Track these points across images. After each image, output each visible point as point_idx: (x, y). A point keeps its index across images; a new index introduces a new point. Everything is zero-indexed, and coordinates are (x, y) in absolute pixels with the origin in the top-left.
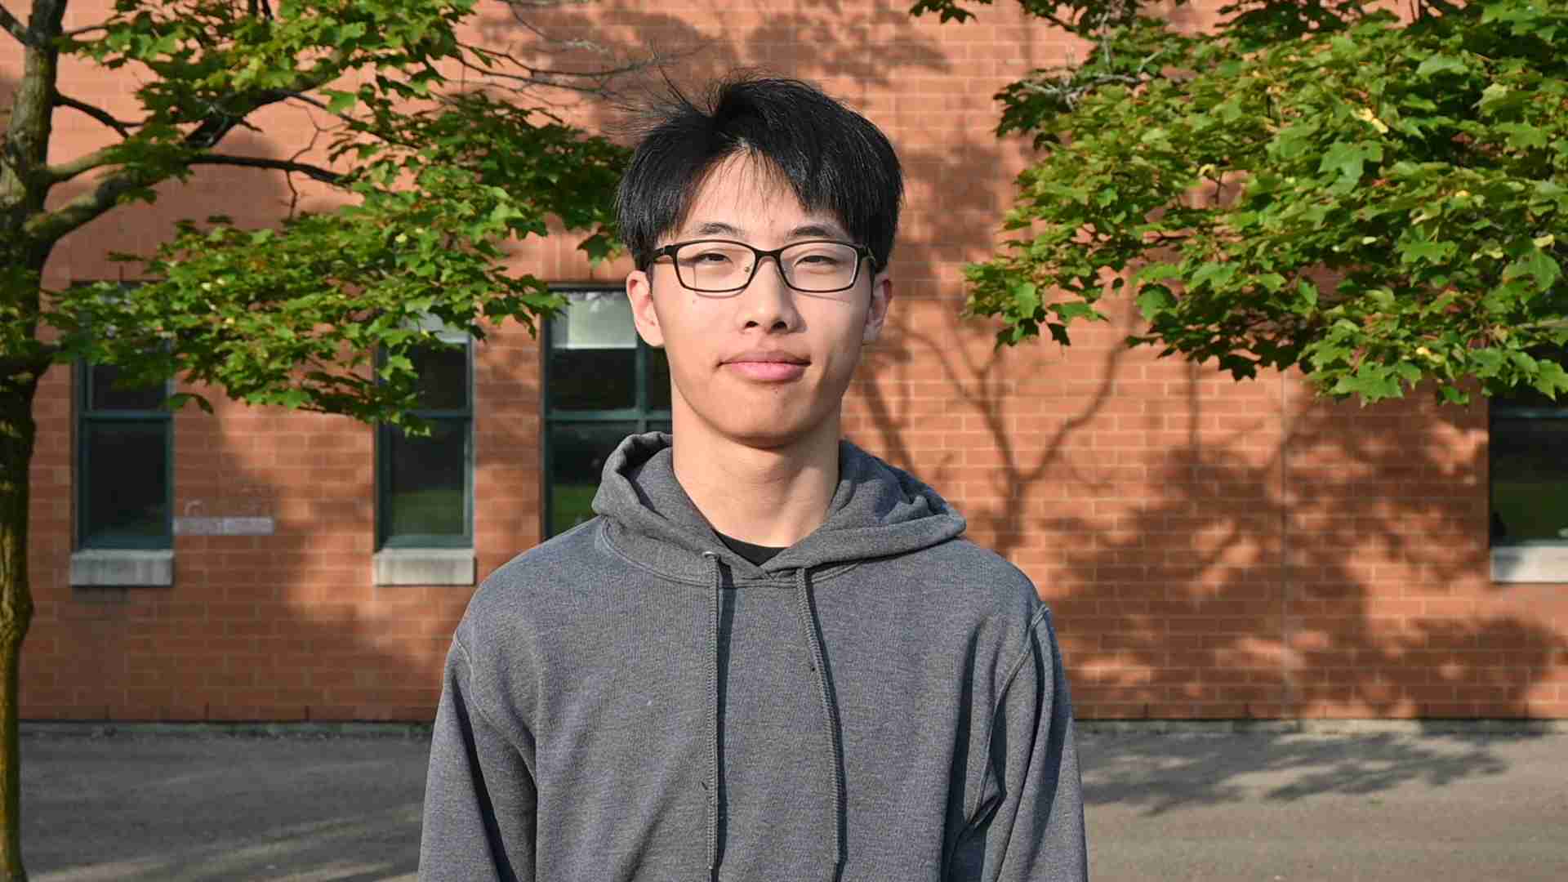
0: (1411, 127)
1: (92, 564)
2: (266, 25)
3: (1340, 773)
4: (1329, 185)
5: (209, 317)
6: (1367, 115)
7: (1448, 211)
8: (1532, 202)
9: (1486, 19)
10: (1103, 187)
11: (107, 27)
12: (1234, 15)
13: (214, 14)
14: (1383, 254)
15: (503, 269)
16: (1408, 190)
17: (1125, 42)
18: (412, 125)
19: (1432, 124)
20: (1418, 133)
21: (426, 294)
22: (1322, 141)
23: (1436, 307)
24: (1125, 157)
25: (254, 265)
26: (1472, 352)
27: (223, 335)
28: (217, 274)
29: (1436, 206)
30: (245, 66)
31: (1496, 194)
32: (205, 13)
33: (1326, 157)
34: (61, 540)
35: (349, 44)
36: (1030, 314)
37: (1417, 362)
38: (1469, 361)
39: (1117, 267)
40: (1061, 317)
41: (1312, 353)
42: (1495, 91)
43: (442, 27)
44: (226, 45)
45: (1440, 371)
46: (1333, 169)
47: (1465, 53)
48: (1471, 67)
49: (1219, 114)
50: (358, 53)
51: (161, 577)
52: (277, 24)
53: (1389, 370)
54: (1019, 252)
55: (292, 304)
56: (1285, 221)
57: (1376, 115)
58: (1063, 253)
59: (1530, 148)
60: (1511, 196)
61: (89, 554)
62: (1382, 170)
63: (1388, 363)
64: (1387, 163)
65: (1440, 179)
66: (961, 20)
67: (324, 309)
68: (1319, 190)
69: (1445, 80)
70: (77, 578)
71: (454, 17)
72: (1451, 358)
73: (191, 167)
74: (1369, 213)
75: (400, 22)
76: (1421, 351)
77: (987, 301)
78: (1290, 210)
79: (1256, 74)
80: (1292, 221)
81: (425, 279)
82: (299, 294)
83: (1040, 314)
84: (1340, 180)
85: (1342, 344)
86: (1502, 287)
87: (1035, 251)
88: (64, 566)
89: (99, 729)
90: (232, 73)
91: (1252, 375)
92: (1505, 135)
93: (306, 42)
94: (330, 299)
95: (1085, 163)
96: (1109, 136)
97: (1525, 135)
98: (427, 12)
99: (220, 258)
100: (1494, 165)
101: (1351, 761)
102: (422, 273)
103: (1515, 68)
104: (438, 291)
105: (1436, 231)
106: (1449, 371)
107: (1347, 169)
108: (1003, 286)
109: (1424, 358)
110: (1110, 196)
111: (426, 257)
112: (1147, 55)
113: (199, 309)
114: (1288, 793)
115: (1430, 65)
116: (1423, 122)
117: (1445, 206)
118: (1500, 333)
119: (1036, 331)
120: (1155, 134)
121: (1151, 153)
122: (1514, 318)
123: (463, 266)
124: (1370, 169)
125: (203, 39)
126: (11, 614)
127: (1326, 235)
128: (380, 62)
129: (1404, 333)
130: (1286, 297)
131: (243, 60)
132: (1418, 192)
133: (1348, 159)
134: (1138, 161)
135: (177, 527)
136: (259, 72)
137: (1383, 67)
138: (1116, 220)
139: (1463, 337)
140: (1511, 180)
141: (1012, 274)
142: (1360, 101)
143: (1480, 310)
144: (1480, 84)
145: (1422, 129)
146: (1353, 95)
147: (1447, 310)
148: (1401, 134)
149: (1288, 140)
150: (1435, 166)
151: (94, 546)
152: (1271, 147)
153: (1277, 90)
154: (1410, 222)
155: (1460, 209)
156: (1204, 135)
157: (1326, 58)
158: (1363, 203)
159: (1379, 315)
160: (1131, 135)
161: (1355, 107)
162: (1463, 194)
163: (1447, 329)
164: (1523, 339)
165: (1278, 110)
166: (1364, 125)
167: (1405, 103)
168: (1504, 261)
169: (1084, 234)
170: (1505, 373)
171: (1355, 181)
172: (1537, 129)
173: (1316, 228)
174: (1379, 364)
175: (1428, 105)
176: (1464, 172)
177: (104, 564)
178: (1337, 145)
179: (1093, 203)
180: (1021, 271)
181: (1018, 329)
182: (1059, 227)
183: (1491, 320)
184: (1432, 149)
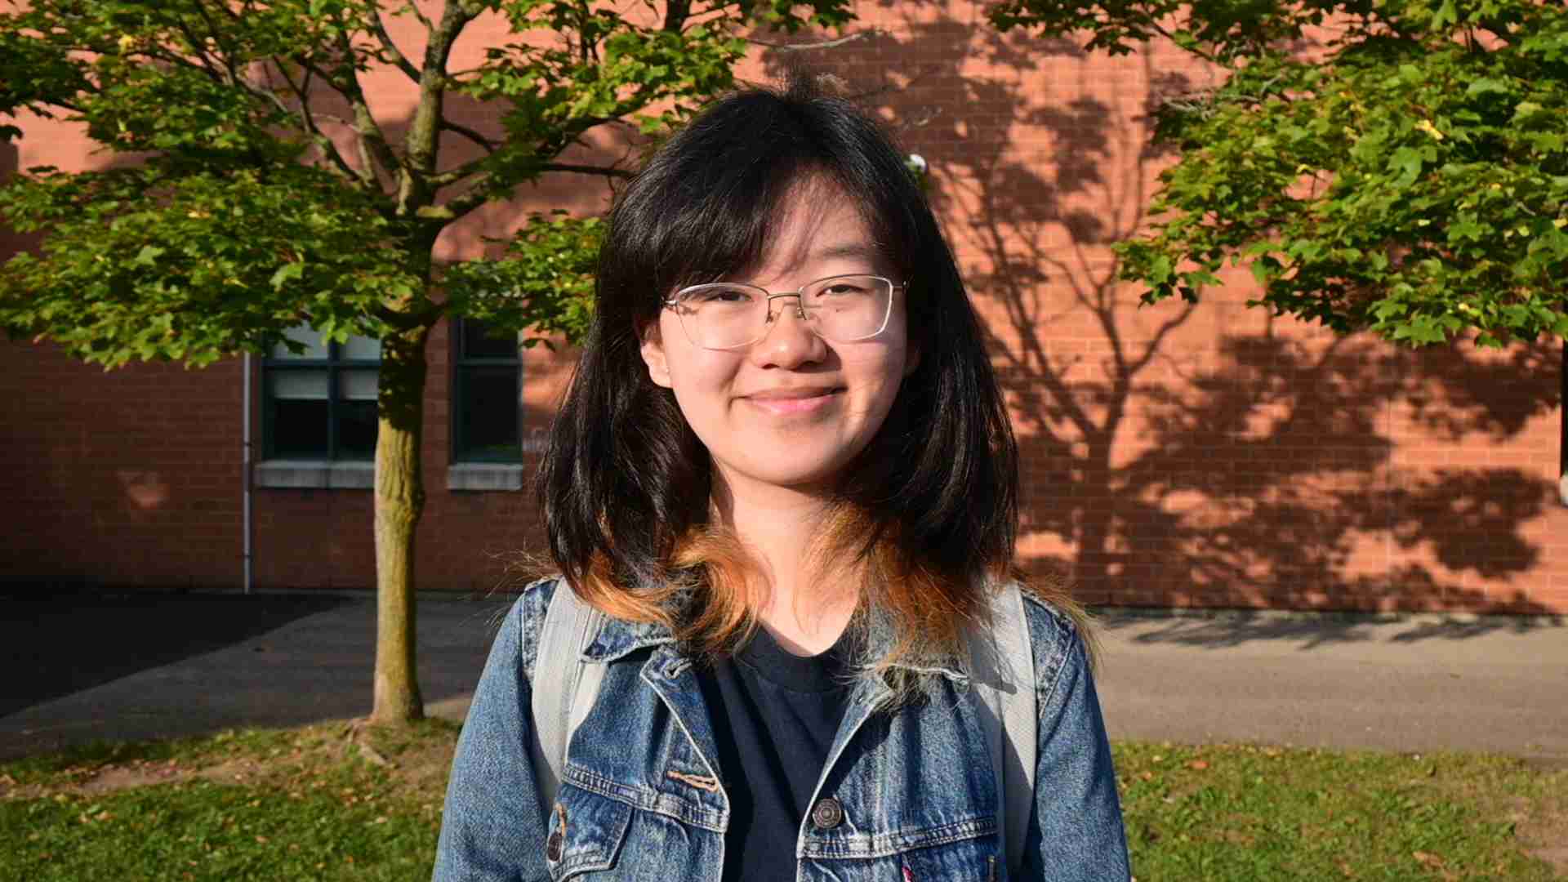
0: (1462, 134)
1: (463, 474)
2: (595, 69)
4: (1395, 179)
5: (553, 282)
6: (1426, 125)
7: (1484, 201)
8: (1550, 194)
9: (1524, 49)
10: (1219, 184)
11: (479, 70)
12: (1339, 46)
13: (558, 60)
14: (1435, 232)
16: (1453, 185)
17: (1255, 70)
19: (1478, 132)
20: (1468, 140)
22: (1391, 146)
23: (1474, 274)
24: (1237, 159)
25: (585, 244)
26: (1503, 307)
27: (565, 294)
28: (559, 251)
29: (1475, 196)
30: (579, 99)
31: (1523, 187)
32: (551, 59)
33: (1392, 158)
34: (441, 456)
35: (656, 81)
36: (1165, 280)
37: (1459, 315)
38: (1500, 314)
39: (1233, 245)
40: (1188, 281)
41: (1378, 308)
42: (1525, 109)
43: (723, 66)
44: (567, 82)
45: (1476, 322)
46: (1398, 167)
47: (1506, 77)
48: (1510, 88)
49: (1314, 127)
50: (662, 87)
51: (514, 485)
52: (602, 66)
53: (1435, 321)
54: (1156, 232)
56: (1359, 209)
57: (1434, 125)
58: (1191, 232)
59: (1551, 151)
60: (1535, 188)
61: (460, 467)
62: (1435, 170)
63: (1435, 316)
64: (1440, 164)
65: (1480, 175)
66: (1125, 54)
68: (1387, 184)
69: (1490, 97)
70: (452, 484)
71: (732, 60)
72: (1486, 312)
73: (542, 173)
74: (1423, 204)
75: (692, 64)
76: (1462, 307)
77: (1132, 270)
78: (1364, 200)
80: (1364, 209)
83: (1173, 279)
84: (1404, 176)
85: (1400, 302)
86: (1529, 258)
87: (1170, 231)
88: (442, 474)
89: (468, 596)
90: (571, 103)
92: (1532, 141)
93: (625, 80)
95: (1207, 165)
96: (1228, 144)
97: (1550, 141)
98: (711, 57)
99: (561, 238)
100: (1527, 163)
103: (1548, 86)
105: (1475, 216)
106: (1483, 320)
107: (1409, 167)
108: (1143, 258)
109: (1465, 312)
110: (1226, 191)
112: (1267, 79)
113: (545, 276)
115: (1478, 87)
116: (1471, 130)
117: (1482, 197)
118: (1526, 293)
119: (1170, 293)
120: (1264, 143)
121: (1258, 158)
122: (1537, 282)
124: (1427, 167)
125: (550, 79)
127: (1392, 219)
128: (677, 94)
129: (1449, 292)
130: (1362, 265)
131: (579, 93)
132: (1460, 187)
133: (1409, 160)
134: (1248, 163)
135: (525, 447)
136: (591, 103)
137: (1440, 88)
138: (1232, 208)
139: (1496, 296)
140: (1534, 175)
141: (1151, 249)
142: (1421, 115)
143: (1510, 274)
144: (1514, 102)
145: (1470, 135)
146: (1416, 111)
147: (1483, 275)
148: (1453, 139)
149: (1366, 146)
150: (1477, 166)
151: (465, 461)
152: (1353, 151)
153: (1358, 107)
154: (1455, 209)
155: (1494, 199)
156: (1302, 142)
157: (1395, 81)
158: (1420, 195)
159: (1430, 279)
160: (1244, 143)
161: (1417, 120)
162: (1496, 187)
163: (1485, 288)
164: (1544, 297)
165: (1359, 123)
166: (1423, 133)
167: (1457, 115)
168: (1530, 238)
169: (1209, 219)
170: (1528, 322)
171: (1414, 177)
172: (1557, 137)
173: (1383, 215)
174: (1429, 317)
175: (1477, 117)
176: (1501, 170)
177: (472, 473)
178: (1402, 149)
179: (1213, 196)
180: (1158, 247)
181: (1156, 291)
182: (1189, 214)
183: (1519, 283)
184: (1476, 152)
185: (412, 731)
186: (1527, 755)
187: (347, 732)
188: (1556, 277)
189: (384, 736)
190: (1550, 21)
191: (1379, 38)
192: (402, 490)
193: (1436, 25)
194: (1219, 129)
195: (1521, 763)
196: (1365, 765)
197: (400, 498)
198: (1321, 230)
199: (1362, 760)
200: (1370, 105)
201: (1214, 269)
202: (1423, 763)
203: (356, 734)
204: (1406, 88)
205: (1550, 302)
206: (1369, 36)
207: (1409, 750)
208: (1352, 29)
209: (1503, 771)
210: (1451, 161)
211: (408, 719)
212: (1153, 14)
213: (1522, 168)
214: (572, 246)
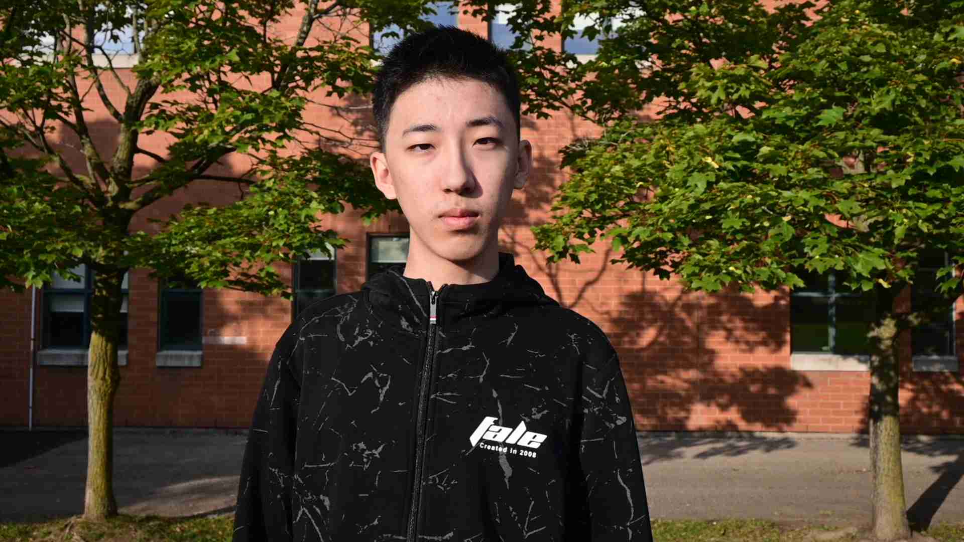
0: (729, 165)
1: (166, 357)
2: (212, 115)
3: (726, 447)
4: (691, 191)
6: (709, 160)
7: (743, 205)
8: (781, 200)
9: (764, 117)
10: (590, 193)
12: (664, 115)
13: (194, 111)
14: (715, 223)
15: (319, 226)
16: (725, 195)
17: (618, 128)
18: (287, 162)
19: (739, 164)
20: (732, 168)
21: (282, 238)
22: (689, 172)
23: (738, 248)
24: (601, 178)
25: (207, 224)
26: (755, 269)
28: (191, 228)
29: (737, 202)
31: (765, 197)
32: (191, 110)
33: (690, 179)
34: (152, 347)
36: (561, 250)
37: (730, 274)
38: (754, 273)
39: (601, 228)
40: (575, 250)
42: (765, 150)
45: (740, 277)
46: (693, 184)
47: (754, 132)
48: (757, 139)
49: (645, 159)
50: (251, 127)
51: (196, 363)
52: (217, 113)
53: (716, 277)
54: (557, 221)
55: (223, 242)
56: (671, 208)
57: (713, 160)
58: (578, 221)
59: (780, 176)
60: (772, 197)
61: (165, 352)
62: (714, 186)
63: (715, 274)
64: (717, 182)
65: (741, 189)
66: (546, 118)
67: (235, 244)
68: (687, 194)
69: (745, 144)
70: (159, 363)
72: (745, 272)
74: (707, 206)
75: (270, 113)
76: (731, 268)
77: (542, 243)
78: (673, 203)
79: (662, 141)
80: (674, 209)
81: (283, 231)
82: (225, 237)
83: (566, 249)
84: (697, 190)
85: (695, 265)
86: (769, 239)
87: (564, 220)
88: (152, 357)
91: (668, 278)
92: (769, 170)
94: (241, 240)
95: (584, 181)
96: (597, 169)
97: (779, 170)
99: (193, 220)
100: (766, 183)
101: (732, 441)
102: (280, 228)
103: (778, 139)
104: (288, 236)
105: (738, 214)
106: (744, 277)
107: (699, 185)
108: (548, 237)
109: (733, 272)
110: (594, 196)
111: (282, 222)
112: (624, 133)
113: (183, 243)
114: (703, 455)
115: (738, 137)
116: (735, 163)
117: (741, 202)
118: (768, 261)
119: (564, 257)
120: (617, 169)
121: (613, 177)
122: (775, 253)
123: (298, 225)
124: (710, 185)
126: (109, 381)
127: (690, 215)
129: (723, 260)
130: (675, 242)
132: (729, 196)
133: (699, 180)
134: (608, 181)
135: (204, 340)
136: (208, 136)
137: (717, 138)
138: (598, 207)
139: (751, 262)
140: (772, 190)
141: (553, 231)
142: (706, 154)
143: (759, 249)
144: (759, 146)
145: (735, 166)
146: (703, 151)
147: (743, 250)
148: (725, 169)
149: (675, 171)
150: (740, 184)
151: (167, 349)
152: (668, 174)
153: (671, 148)
154: (726, 209)
155: (749, 203)
156: (638, 169)
157: (691, 134)
158: (706, 201)
159: (712, 252)
160: (606, 168)
161: (704, 156)
162: (750, 196)
163: (744, 258)
164: (779, 263)
165: (672, 158)
166: (707, 165)
167: (727, 154)
168: (769, 228)
169: (587, 213)
170: (771, 278)
171: (703, 190)
172: (784, 167)
173: (684, 212)
174: (712, 275)
175: (738, 156)
176: (752, 187)
177: (171, 357)
178: (695, 174)
179: (586, 200)
180: (557, 230)
181: (556, 257)
182: (575, 210)
183: (764, 254)
184: (738, 176)
185: (107, 524)
186: (776, 519)
187: (66, 526)
188: (786, 251)
189: (89, 529)
190: (779, 100)
191: (685, 110)
192: (105, 374)
193: (714, 101)
194: (592, 160)
195: (773, 525)
196: (685, 530)
197: (103, 379)
198: (650, 222)
199: (684, 527)
200: (678, 147)
201: (590, 243)
202: (718, 527)
203: (72, 527)
204: (697, 137)
205: (782, 266)
206: (679, 109)
207: (710, 518)
208: (670, 105)
209: (763, 531)
210: (724, 181)
211: (106, 517)
212: (562, 96)
213: (764, 186)
214: (199, 225)
